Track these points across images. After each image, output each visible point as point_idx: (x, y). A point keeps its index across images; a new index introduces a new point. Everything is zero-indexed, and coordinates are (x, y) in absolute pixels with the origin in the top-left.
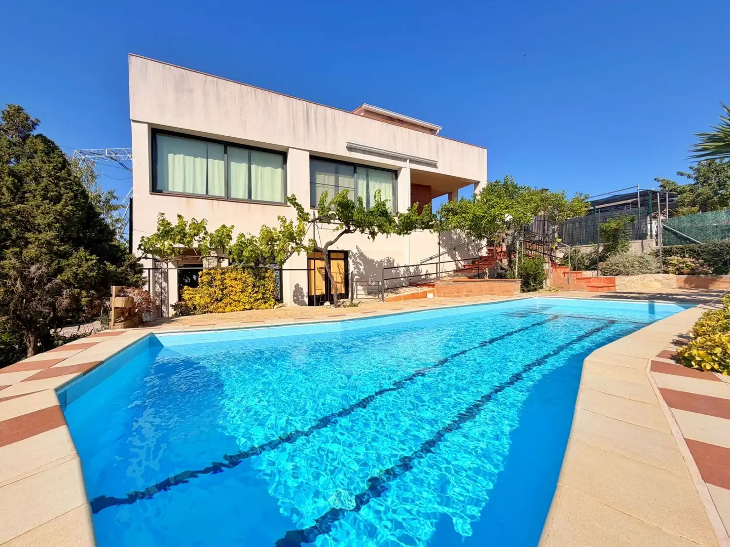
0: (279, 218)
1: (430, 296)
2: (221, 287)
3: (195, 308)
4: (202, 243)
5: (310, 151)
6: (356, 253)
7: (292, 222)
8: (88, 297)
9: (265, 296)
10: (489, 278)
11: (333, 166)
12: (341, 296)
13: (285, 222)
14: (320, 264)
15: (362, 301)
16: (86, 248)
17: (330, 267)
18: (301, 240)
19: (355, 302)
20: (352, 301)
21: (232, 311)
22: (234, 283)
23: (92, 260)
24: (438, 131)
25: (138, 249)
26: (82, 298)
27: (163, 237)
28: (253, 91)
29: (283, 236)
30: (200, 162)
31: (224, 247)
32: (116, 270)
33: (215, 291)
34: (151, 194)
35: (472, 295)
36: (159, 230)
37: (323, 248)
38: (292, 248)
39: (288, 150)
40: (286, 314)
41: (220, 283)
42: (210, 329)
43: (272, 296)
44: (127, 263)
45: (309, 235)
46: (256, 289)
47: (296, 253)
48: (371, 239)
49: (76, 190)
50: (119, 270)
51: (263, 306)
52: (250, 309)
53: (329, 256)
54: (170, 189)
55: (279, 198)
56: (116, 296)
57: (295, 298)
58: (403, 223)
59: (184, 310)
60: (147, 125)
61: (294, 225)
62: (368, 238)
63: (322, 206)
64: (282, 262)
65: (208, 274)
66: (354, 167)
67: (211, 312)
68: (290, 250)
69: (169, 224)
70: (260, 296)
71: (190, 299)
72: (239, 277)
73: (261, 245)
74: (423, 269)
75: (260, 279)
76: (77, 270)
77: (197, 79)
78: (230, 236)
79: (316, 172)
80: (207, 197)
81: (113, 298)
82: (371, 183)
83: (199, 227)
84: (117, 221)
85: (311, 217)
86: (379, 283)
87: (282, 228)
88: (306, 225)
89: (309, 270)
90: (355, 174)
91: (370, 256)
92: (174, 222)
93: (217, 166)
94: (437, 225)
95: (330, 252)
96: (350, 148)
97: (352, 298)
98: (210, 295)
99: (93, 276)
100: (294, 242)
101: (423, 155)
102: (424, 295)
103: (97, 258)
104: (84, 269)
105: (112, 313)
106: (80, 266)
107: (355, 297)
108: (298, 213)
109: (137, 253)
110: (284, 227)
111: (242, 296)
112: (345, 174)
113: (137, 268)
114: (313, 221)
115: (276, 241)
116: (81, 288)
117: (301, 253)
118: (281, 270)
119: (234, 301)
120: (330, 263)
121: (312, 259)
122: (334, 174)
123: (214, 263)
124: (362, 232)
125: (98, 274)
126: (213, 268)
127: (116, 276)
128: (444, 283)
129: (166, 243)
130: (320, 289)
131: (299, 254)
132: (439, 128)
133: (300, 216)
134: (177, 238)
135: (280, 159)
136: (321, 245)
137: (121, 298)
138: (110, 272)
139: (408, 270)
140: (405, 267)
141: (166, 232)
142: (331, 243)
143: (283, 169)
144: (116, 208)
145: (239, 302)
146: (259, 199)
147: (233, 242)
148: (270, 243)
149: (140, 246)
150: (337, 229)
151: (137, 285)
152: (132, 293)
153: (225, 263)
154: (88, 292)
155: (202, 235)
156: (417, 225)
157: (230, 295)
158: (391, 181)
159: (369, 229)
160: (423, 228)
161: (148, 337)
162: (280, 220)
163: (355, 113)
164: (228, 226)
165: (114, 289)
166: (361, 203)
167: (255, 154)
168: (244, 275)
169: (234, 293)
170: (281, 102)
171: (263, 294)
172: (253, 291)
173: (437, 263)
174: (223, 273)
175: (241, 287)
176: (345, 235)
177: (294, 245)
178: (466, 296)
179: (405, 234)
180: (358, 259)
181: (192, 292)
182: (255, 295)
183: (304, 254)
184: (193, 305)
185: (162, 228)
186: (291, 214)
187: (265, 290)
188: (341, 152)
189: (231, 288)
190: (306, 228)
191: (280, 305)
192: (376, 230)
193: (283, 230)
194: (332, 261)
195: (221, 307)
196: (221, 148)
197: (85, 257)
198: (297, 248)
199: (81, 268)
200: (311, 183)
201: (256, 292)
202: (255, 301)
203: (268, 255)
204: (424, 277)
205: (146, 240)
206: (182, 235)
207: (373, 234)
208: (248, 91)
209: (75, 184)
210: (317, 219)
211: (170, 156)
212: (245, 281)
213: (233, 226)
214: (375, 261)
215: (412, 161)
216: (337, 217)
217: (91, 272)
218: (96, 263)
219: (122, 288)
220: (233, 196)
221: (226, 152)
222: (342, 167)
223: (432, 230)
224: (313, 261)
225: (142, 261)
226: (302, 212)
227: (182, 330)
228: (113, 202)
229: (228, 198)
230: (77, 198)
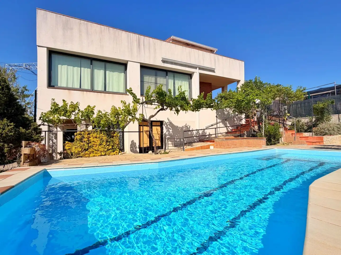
0: (122, 101)
1: (212, 147)
2: (88, 142)
3: (72, 155)
4: (76, 116)
5: (140, 63)
7: (130, 104)
8: (8, 147)
9: (113, 148)
10: (247, 137)
11: (154, 71)
12: (158, 148)
13: (126, 104)
14: (146, 128)
15: (171, 150)
16: (8, 119)
17: (152, 131)
18: (135, 115)
19: (167, 151)
20: (165, 151)
21: (94, 156)
22: (95, 139)
23: (11, 125)
24: (215, 51)
25: (39, 120)
26: (5, 148)
27: (54, 112)
28: (108, 29)
29: (124, 112)
30: (76, 69)
31: (89, 118)
32: (25, 132)
33: (84, 145)
34: (48, 88)
35: (236, 147)
36: (51, 108)
37: (148, 119)
38: (130, 119)
39: (127, 62)
40: (125, 158)
41: (87, 140)
42: (80, 166)
43: (118, 148)
44: (32, 128)
45: (140, 112)
46: (108, 143)
47: (132, 122)
48: (176, 114)
49: (3, 85)
50: (27, 132)
51: (113, 153)
52: (104, 155)
53: (152, 124)
54: (59, 85)
55: (122, 90)
56: (25, 147)
57: (132, 149)
58: (195, 104)
59: (66, 156)
60: (46, 48)
61: (130, 106)
62: (175, 113)
63: (148, 95)
64: (124, 127)
65: (80, 134)
66: (166, 72)
67: (81, 157)
68: (128, 120)
69: (57, 105)
70: (110, 147)
71: (69, 149)
72: (98, 136)
73: (111, 117)
74: (208, 132)
75: (110, 138)
76: (2, 132)
77: (75, 22)
78: (93, 112)
79: (144, 75)
80: (80, 89)
81: (23, 149)
82: (176, 82)
83: (75, 107)
84: (28, 103)
85: (141, 101)
86: (181, 140)
87: (124, 107)
88: (138, 105)
89: (140, 132)
90: (167, 76)
91: (175, 124)
92: (61, 104)
93: (86, 72)
94: (215, 105)
95: (152, 121)
96: (164, 61)
97: (165, 149)
98: (81, 147)
99: (12, 135)
100: (130, 116)
101: (207, 65)
102: (208, 147)
103: (14, 124)
104: (6, 131)
105: (22, 157)
106: (4, 129)
107: (167, 148)
108: (133, 99)
109: (39, 122)
110: (125, 107)
111: (100, 147)
112: (161, 76)
113: (38, 131)
114: (142, 103)
115: (120, 115)
116: (4, 142)
117: (135, 122)
118: (123, 132)
119: (95, 150)
120: (152, 128)
121: (141, 126)
122: (154, 76)
123: (84, 128)
124: (171, 110)
125: (14, 134)
126: (83, 131)
127: (25, 135)
128: (220, 140)
129: (56, 116)
130: (146, 143)
131: (134, 123)
132: (216, 50)
133: (134, 100)
134: (62, 113)
135: (123, 67)
136: (147, 117)
137: (28, 148)
138: (22, 133)
139: (198, 132)
140: (196, 130)
141: (56, 109)
142: (153, 116)
143: (124, 73)
144: (28, 96)
145: (98, 151)
146: (111, 90)
147: (95, 116)
148: (116, 116)
149: (40, 118)
150: (156, 108)
151: (38, 141)
152: (35, 146)
153: (90, 128)
154: (8, 145)
155: (77, 111)
156: (203, 106)
157: (93, 146)
158: (188, 80)
159: (175, 108)
160: (207, 108)
161: (43, 171)
162: (122, 103)
163: (167, 41)
164: (92, 106)
165: (24, 143)
166: (170, 93)
167: (108, 65)
168: (101, 135)
169: (95, 145)
170: (124, 34)
171: (112, 146)
172: (106, 144)
173: (215, 128)
174: (89, 134)
175: (99, 142)
176: (161, 111)
177: (131, 117)
178: (233, 147)
179: (197, 111)
180: (169, 126)
181: (70, 145)
182: (108, 147)
183: (136, 123)
184: (71, 153)
185: (53, 107)
186: (129, 99)
187: (114, 144)
188: (159, 63)
189: (93, 143)
190: (138, 107)
191: (123, 153)
192: (179, 108)
193: (124, 109)
194: (153, 127)
195: (87, 154)
196: (89, 62)
197: (7, 124)
198: (132, 119)
199: (4, 131)
200: (141, 81)
201: (108, 145)
202: (107, 150)
203: (115, 123)
204: (208, 136)
205: (44, 114)
206: (65, 111)
207: (178, 111)
208: (104, 29)
209: (3, 81)
210: (144, 102)
211: (59, 66)
212: (102, 138)
213: (95, 106)
214: (179, 127)
215: (200, 69)
216: (156, 101)
217: (10, 133)
218: (13, 127)
219: (29, 143)
220: (96, 89)
221: (91, 64)
222: (159, 72)
223: (212, 109)
224: (142, 127)
225: (41, 127)
226: (136, 98)
227: (63, 167)
228: (26, 93)
229: (92, 90)
230: (4, 90)
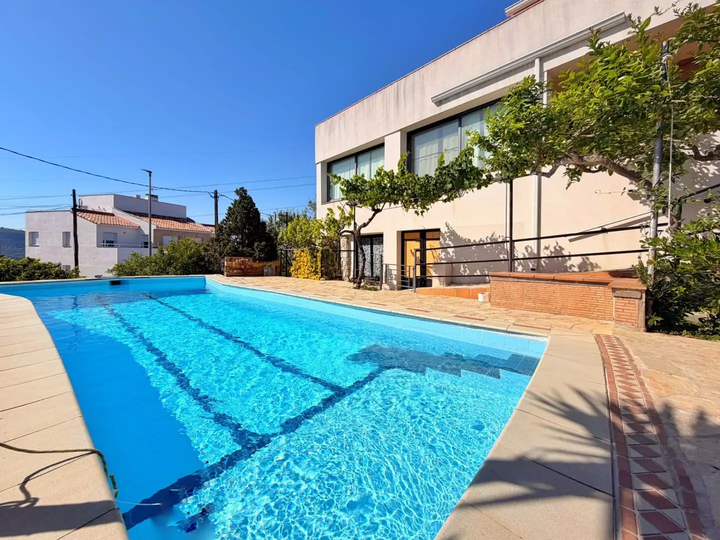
6: (446, 232)
